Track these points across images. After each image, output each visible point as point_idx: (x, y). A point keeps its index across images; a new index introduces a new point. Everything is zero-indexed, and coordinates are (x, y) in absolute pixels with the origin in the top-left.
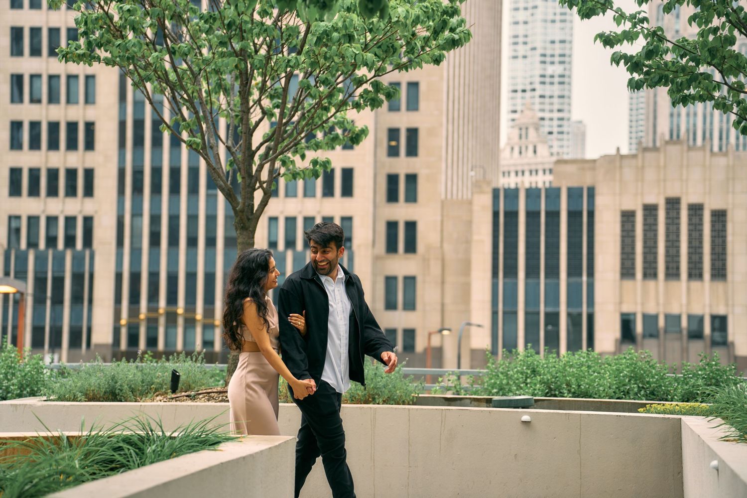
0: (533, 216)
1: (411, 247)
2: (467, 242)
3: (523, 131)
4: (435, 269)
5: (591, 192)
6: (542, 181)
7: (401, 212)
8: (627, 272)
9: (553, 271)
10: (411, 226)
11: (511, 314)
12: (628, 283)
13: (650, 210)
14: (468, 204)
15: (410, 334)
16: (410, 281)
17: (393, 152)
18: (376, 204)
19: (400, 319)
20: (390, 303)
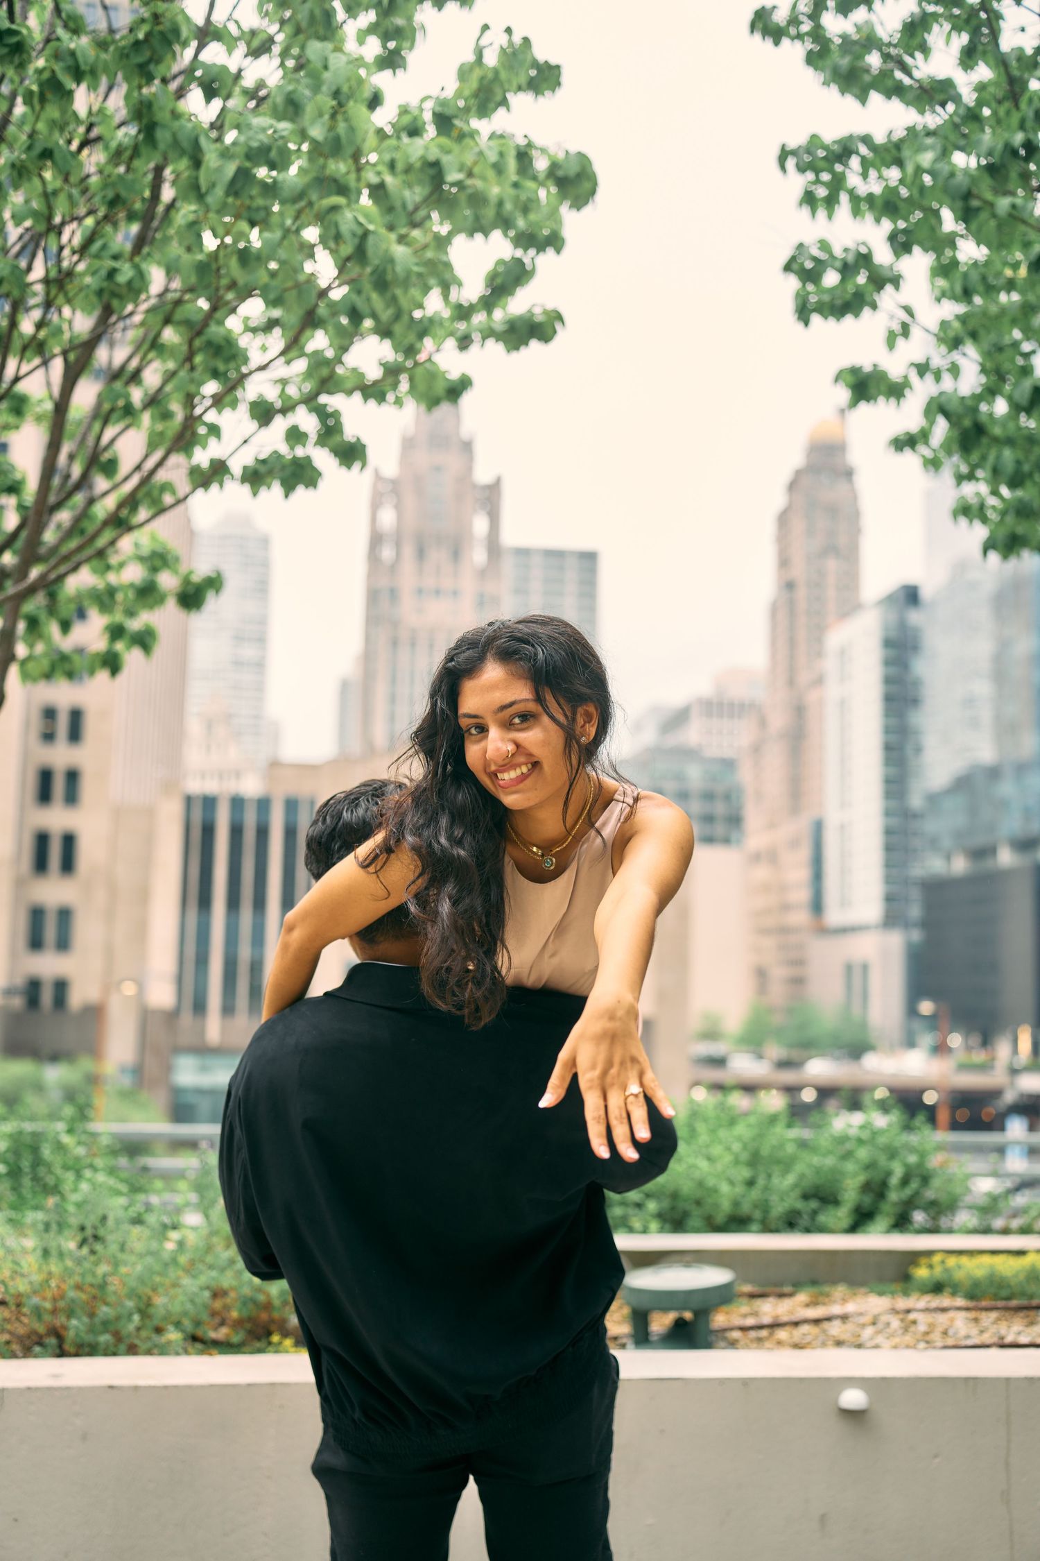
0: (236, 831)
1: (68, 865)
2: (146, 861)
3: (209, 725)
4: (100, 896)
6: (251, 787)
7: (56, 819)
9: (260, 903)
10: (69, 841)
11: (202, 960)
14: (150, 813)
15: (61, 987)
16: (65, 915)
17: (49, 737)
18: (22, 808)
19: (48, 965)
20: (36, 943)
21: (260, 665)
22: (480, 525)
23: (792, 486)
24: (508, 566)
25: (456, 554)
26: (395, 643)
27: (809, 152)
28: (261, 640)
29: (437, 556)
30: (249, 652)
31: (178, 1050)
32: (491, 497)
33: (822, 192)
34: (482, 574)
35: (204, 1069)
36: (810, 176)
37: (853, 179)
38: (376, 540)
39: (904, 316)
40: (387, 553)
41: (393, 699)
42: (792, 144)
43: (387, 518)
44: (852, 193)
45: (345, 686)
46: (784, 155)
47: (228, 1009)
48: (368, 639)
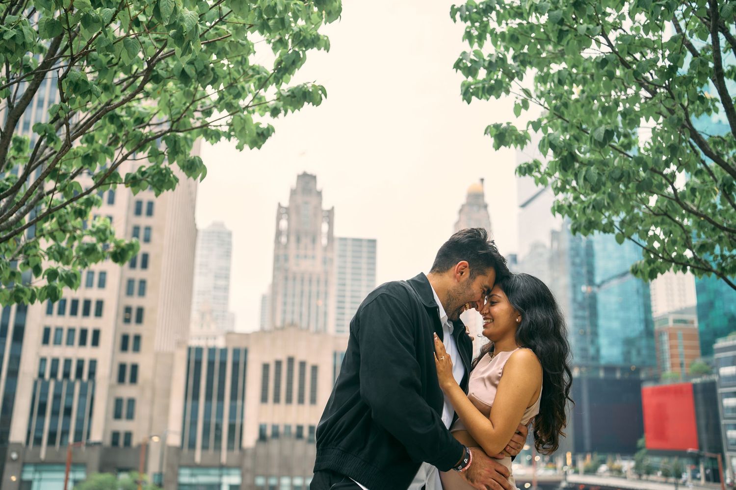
0: (211, 364)
1: (134, 379)
2: (169, 378)
3: (203, 315)
4: (148, 394)
5: (246, 352)
6: (220, 343)
7: (129, 358)
8: (264, 399)
9: (221, 397)
10: (135, 368)
11: (194, 423)
12: (264, 406)
13: (278, 364)
14: (172, 355)
15: (128, 435)
16: (132, 402)
17: (127, 321)
18: (113, 353)
19: (123, 426)
20: (117, 416)
21: (226, 289)
22: (325, 227)
23: (461, 211)
24: (337, 245)
25: (314, 240)
26: (286, 279)
27: (467, 10)
28: (227, 277)
29: (305, 241)
30: (221, 283)
31: (181, 466)
32: (330, 215)
33: (475, 33)
34: (325, 249)
35: (192, 475)
36: (469, 23)
37: (493, 25)
38: (279, 233)
39: (524, 96)
40: (284, 239)
41: (285, 304)
42: (458, 6)
43: (284, 224)
44: (493, 32)
45: (264, 298)
46: (454, 11)
47: (205, 447)
48: (274, 277)
